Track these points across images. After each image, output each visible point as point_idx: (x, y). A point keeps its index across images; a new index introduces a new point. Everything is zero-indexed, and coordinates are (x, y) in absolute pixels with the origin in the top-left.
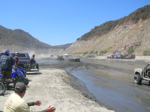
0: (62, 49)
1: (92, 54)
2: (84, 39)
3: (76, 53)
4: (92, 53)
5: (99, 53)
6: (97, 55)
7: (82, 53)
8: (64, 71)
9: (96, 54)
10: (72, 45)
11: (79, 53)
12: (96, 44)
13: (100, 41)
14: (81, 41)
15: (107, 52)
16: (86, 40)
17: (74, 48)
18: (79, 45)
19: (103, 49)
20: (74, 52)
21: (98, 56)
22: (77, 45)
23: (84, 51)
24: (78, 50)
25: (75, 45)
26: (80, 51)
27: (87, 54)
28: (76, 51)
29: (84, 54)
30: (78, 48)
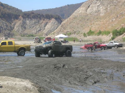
0: (53, 20)
3: (91, 33)
7: (107, 33)
10: (81, 10)
11: (100, 33)
17: (85, 19)
18: (102, 9)
20: (87, 30)
22: (95, 9)
23: (114, 25)
24: (97, 23)
25: (90, 8)
26: (103, 27)
27: (123, 35)
28: (90, 27)
29: (113, 35)
30: (97, 18)
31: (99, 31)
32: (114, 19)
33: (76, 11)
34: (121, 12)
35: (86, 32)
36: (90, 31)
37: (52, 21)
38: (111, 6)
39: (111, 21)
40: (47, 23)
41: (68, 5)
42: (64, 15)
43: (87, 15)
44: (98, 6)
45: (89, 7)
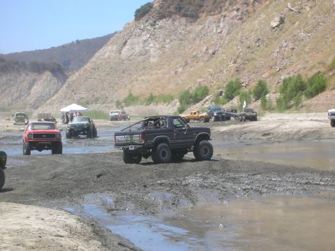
0: (47, 75)
1: (235, 102)
2: (179, 9)
3: (131, 100)
4: (230, 98)
5: (272, 96)
6: (267, 107)
7: (168, 99)
8: (72, 221)
9: (259, 102)
10: (108, 51)
11: (151, 99)
12: (253, 37)
13: (282, 21)
14: (161, 23)
15: (321, 89)
16: (194, 17)
17: (118, 69)
18: (153, 47)
19: (303, 67)
20: (122, 94)
21: (271, 109)
22: (138, 49)
23: (180, 82)
24: (143, 77)
25: (127, 47)
26: (158, 87)
27: (202, 102)
28: (130, 86)
29: (181, 103)
30: (145, 68)
31: (149, 95)
32: (180, 70)
33: (97, 54)
34: (194, 54)
35: (121, 99)
36: (131, 95)
37: (44, 77)
38: (171, 41)
39: (173, 72)
40: (34, 81)
41: (78, 42)
42: (69, 64)
43: (122, 62)
44: (145, 41)
45: (125, 44)
